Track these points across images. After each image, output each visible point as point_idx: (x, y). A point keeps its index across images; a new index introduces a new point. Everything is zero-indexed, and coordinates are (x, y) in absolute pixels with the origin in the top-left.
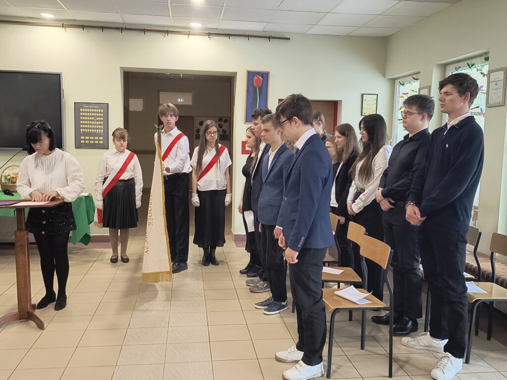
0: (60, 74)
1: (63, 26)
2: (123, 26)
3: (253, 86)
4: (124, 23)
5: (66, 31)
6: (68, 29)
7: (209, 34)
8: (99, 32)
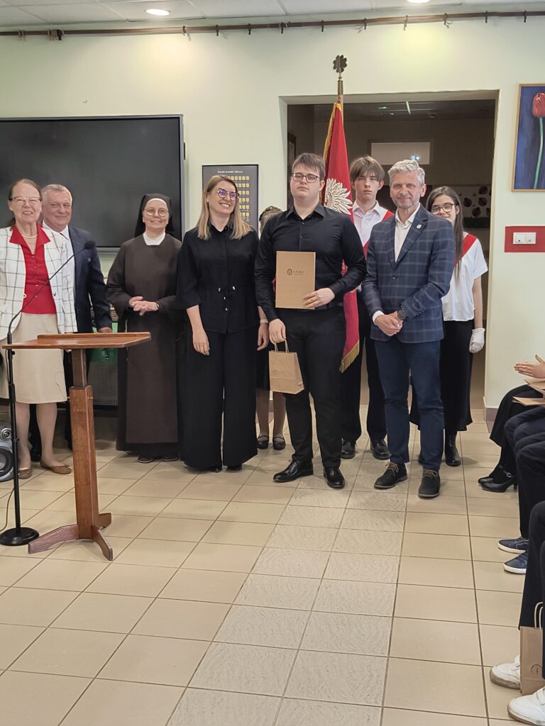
0: (179, 118)
1: (185, 32)
2: (285, 20)
3: (533, 116)
4: (287, 14)
5: (190, 39)
6: (192, 35)
7: (446, 17)
8: (243, 35)
